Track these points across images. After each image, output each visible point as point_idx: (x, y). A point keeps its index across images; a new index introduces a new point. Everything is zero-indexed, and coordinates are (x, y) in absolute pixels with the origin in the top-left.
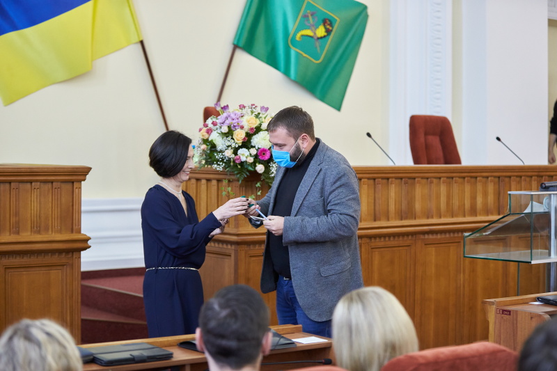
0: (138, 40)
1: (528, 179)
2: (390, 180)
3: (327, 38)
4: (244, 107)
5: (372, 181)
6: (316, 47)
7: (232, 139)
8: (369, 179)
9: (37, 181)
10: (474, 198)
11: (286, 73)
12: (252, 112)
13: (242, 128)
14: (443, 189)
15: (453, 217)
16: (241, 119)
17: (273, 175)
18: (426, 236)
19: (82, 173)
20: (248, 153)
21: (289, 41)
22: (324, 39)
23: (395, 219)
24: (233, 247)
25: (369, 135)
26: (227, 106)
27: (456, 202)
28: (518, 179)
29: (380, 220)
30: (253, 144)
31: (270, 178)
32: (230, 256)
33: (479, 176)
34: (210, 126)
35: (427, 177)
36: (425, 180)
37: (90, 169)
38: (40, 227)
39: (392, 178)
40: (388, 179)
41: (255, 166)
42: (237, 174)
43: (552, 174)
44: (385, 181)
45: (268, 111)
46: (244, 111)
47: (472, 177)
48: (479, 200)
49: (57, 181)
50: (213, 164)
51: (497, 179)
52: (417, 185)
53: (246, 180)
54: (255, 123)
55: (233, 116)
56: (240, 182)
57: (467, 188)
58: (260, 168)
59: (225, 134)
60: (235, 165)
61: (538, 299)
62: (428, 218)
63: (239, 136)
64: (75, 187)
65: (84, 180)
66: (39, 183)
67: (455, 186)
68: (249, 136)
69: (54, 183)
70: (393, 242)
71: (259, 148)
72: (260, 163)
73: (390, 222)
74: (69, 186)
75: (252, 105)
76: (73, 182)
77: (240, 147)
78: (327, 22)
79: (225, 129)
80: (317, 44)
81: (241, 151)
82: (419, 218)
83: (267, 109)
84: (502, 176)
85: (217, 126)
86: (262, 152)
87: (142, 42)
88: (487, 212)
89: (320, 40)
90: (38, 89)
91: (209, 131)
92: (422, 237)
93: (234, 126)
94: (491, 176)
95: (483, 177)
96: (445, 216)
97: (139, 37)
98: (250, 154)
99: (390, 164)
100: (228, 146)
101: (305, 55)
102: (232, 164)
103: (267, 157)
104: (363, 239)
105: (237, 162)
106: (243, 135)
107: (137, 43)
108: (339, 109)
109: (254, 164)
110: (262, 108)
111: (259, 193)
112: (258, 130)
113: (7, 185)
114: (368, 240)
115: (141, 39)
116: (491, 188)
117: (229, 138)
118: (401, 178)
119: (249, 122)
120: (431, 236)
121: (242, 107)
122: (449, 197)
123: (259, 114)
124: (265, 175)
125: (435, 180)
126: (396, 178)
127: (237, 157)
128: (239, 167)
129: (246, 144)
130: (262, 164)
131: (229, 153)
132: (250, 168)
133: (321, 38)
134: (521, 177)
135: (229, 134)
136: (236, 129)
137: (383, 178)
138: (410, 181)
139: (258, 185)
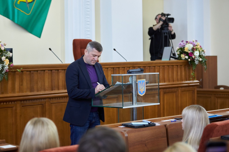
2: (59, 70)
3: (33, 2)
5: (50, 72)
6: (27, 7)
8: (49, 70)
11: (13, 20)
21: (14, 5)
22: (31, 3)
23: (62, 89)
25: (50, 49)
29: (55, 90)
39: (60, 69)
43: (140, 65)
44: (57, 71)
51: (112, 69)
61: (123, 125)
73: (60, 91)
80: (28, 5)
84: (115, 67)
89: (29, 4)
94: (110, 68)
95: (106, 68)
99: (60, 63)
101: (22, 11)
104: (47, 99)
108: (40, 37)
114: (49, 100)
126: (62, 70)
133: (30, 3)
134: (124, 67)
137: (55, 70)
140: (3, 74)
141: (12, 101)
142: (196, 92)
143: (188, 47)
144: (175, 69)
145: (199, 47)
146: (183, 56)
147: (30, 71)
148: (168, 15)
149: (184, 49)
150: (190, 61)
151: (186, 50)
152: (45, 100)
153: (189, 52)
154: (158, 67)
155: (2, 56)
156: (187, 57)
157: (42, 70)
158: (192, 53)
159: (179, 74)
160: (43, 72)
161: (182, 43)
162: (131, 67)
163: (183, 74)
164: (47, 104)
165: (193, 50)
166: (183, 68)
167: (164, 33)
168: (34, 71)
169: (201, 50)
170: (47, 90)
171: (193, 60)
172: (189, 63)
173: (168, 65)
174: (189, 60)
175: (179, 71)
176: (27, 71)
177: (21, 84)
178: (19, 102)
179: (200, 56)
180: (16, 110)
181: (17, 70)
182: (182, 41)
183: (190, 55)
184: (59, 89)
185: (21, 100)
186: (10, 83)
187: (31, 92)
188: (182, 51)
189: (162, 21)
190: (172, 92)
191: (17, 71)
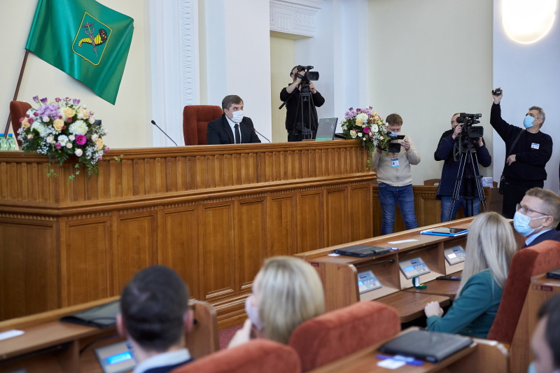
1: (277, 154)
3: (103, 44)
4: (60, 100)
5: (164, 159)
6: (95, 52)
7: (53, 127)
8: (161, 158)
10: (239, 170)
12: (67, 104)
13: (61, 117)
14: (217, 163)
15: (224, 186)
16: (58, 110)
17: (89, 158)
18: (206, 202)
20: (67, 140)
21: (73, 48)
22: (100, 46)
23: (182, 190)
24: (55, 219)
25: (153, 122)
26: (46, 99)
27: (226, 174)
28: (270, 154)
29: (171, 191)
30: (71, 132)
31: (86, 160)
32: (52, 227)
33: (243, 153)
34: (32, 116)
35: (204, 155)
36: (203, 157)
39: (179, 156)
40: (176, 157)
41: (74, 150)
42: (58, 158)
44: (173, 159)
45: (80, 103)
46: (60, 103)
47: (237, 154)
48: (243, 172)
50: (37, 149)
51: (255, 155)
52: (198, 162)
53: (65, 162)
54: (71, 114)
55: (51, 107)
56: (61, 164)
57: (234, 162)
58: (79, 152)
59: (46, 123)
60: (56, 150)
61: (334, 251)
62: (207, 188)
63: (59, 125)
67: (225, 161)
68: (67, 124)
70: (181, 208)
71: (76, 135)
72: (78, 148)
75: (67, 98)
77: (59, 134)
78: (103, 32)
79: (46, 119)
80: (96, 50)
81: (60, 138)
82: (200, 187)
83: (79, 101)
84: (259, 152)
85: (38, 117)
86: (79, 137)
88: (249, 181)
89: (97, 47)
91: (31, 121)
92: (202, 202)
93: (53, 116)
94: (251, 152)
95: (246, 153)
96: (219, 186)
98: (69, 140)
99: (174, 145)
100: (50, 134)
101: (86, 59)
102: (53, 149)
103: (84, 142)
104: (159, 207)
105: (58, 148)
106: (62, 124)
108: (113, 103)
109: (73, 149)
110: (75, 101)
111: (77, 173)
112: (74, 119)
114: (162, 208)
116: (251, 161)
117: (50, 127)
118: (186, 157)
119: (66, 112)
120: (209, 202)
121: (58, 100)
122: (221, 170)
123: (72, 106)
124: (83, 158)
125: (210, 157)
126: (182, 156)
127: (58, 144)
128: (60, 152)
129: (65, 131)
130: (80, 148)
131: (50, 140)
132: (70, 152)
133: (98, 45)
134: (272, 152)
135: (50, 123)
136: (55, 119)
137: (172, 157)
138: (192, 158)
139: (77, 166)
140: (93, 166)
141: (104, 211)
142: (371, 190)
143: (361, 119)
144: (343, 154)
145: (376, 118)
146: (353, 133)
147: (133, 160)
148: (309, 68)
149: (355, 122)
150: (365, 141)
151: (358, 123)
152: (156, 208)
153: (364, 126)
154: (320, 151)
155: (92, 134)
156: (360, 135)
157: (150, 158)
158: (368, 128)
159: (348, 161)
160: (152, 160)
161: (350, 112)
162: (282, 151)
163: (354, 161)
164: (159, 215)
165: (369, 122)
166: (354, 153)
167: (304, 97)
168: (140, 159)
169: (380, 123)
170: (160, 191)
171: (370, 140)
172: (364, 144)
173: (334, 147)
174: (364, 139)
175: (348, 157)
176: (128, 159)
177: (119, 182)
178: (116, 213)
179: (380, 132)
180: (111, 226)
181: (115, 157)
182: (351, 109)
183: (365, 131)
184: (177, 190)
185: (118, 210)
186: (101, 179)
187: (134, 195)
188: (351, 124)
189: (299, 78)
190: (340, 191)
191: (114, 159)
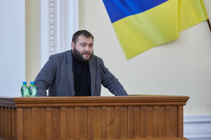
0: (205, 19)
9: (156, 105)
19: (184, 100)
37: (189, 98)
38: (158, 133)
49: (169, 105)
64: (179, 109)
65: (185, 105)
66: (158, 107)
69: (167, 107)
74: (175, 108)
76: (178, 106)
87: (208, 21)
90: (147, 50)
97: (206, 18)
107: (205, 21)
113: (138, 108)
115: (207, 19)
